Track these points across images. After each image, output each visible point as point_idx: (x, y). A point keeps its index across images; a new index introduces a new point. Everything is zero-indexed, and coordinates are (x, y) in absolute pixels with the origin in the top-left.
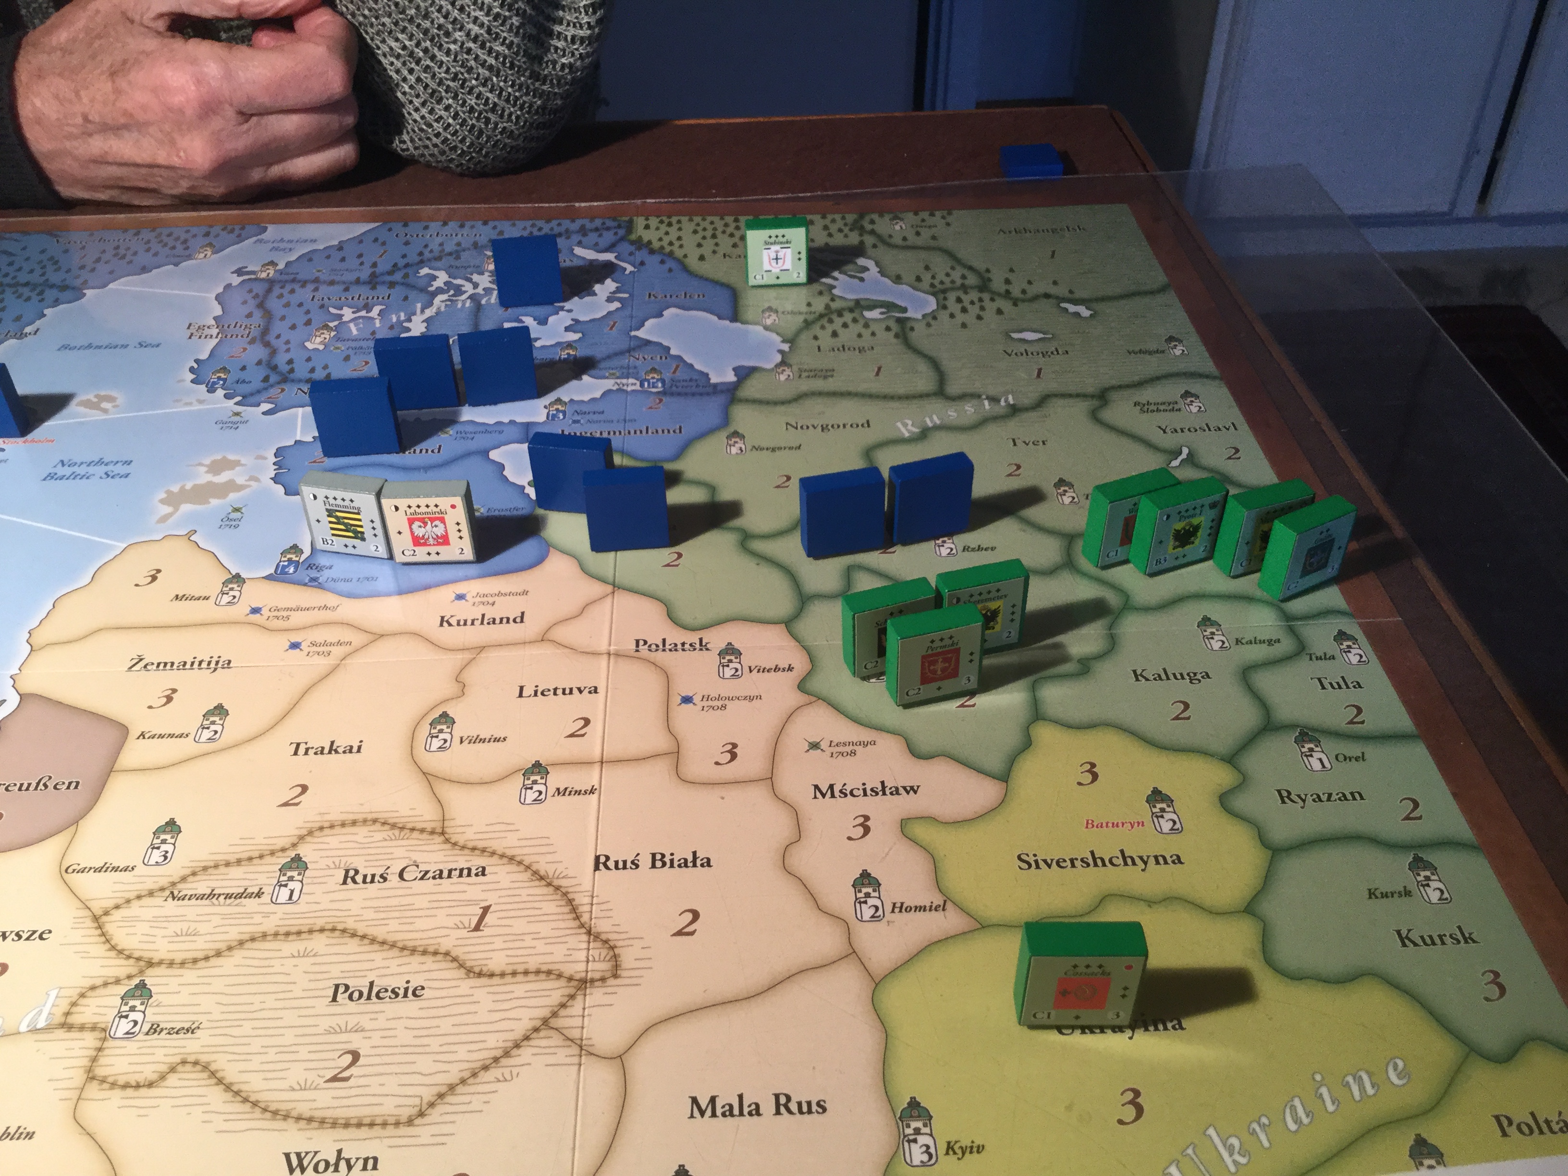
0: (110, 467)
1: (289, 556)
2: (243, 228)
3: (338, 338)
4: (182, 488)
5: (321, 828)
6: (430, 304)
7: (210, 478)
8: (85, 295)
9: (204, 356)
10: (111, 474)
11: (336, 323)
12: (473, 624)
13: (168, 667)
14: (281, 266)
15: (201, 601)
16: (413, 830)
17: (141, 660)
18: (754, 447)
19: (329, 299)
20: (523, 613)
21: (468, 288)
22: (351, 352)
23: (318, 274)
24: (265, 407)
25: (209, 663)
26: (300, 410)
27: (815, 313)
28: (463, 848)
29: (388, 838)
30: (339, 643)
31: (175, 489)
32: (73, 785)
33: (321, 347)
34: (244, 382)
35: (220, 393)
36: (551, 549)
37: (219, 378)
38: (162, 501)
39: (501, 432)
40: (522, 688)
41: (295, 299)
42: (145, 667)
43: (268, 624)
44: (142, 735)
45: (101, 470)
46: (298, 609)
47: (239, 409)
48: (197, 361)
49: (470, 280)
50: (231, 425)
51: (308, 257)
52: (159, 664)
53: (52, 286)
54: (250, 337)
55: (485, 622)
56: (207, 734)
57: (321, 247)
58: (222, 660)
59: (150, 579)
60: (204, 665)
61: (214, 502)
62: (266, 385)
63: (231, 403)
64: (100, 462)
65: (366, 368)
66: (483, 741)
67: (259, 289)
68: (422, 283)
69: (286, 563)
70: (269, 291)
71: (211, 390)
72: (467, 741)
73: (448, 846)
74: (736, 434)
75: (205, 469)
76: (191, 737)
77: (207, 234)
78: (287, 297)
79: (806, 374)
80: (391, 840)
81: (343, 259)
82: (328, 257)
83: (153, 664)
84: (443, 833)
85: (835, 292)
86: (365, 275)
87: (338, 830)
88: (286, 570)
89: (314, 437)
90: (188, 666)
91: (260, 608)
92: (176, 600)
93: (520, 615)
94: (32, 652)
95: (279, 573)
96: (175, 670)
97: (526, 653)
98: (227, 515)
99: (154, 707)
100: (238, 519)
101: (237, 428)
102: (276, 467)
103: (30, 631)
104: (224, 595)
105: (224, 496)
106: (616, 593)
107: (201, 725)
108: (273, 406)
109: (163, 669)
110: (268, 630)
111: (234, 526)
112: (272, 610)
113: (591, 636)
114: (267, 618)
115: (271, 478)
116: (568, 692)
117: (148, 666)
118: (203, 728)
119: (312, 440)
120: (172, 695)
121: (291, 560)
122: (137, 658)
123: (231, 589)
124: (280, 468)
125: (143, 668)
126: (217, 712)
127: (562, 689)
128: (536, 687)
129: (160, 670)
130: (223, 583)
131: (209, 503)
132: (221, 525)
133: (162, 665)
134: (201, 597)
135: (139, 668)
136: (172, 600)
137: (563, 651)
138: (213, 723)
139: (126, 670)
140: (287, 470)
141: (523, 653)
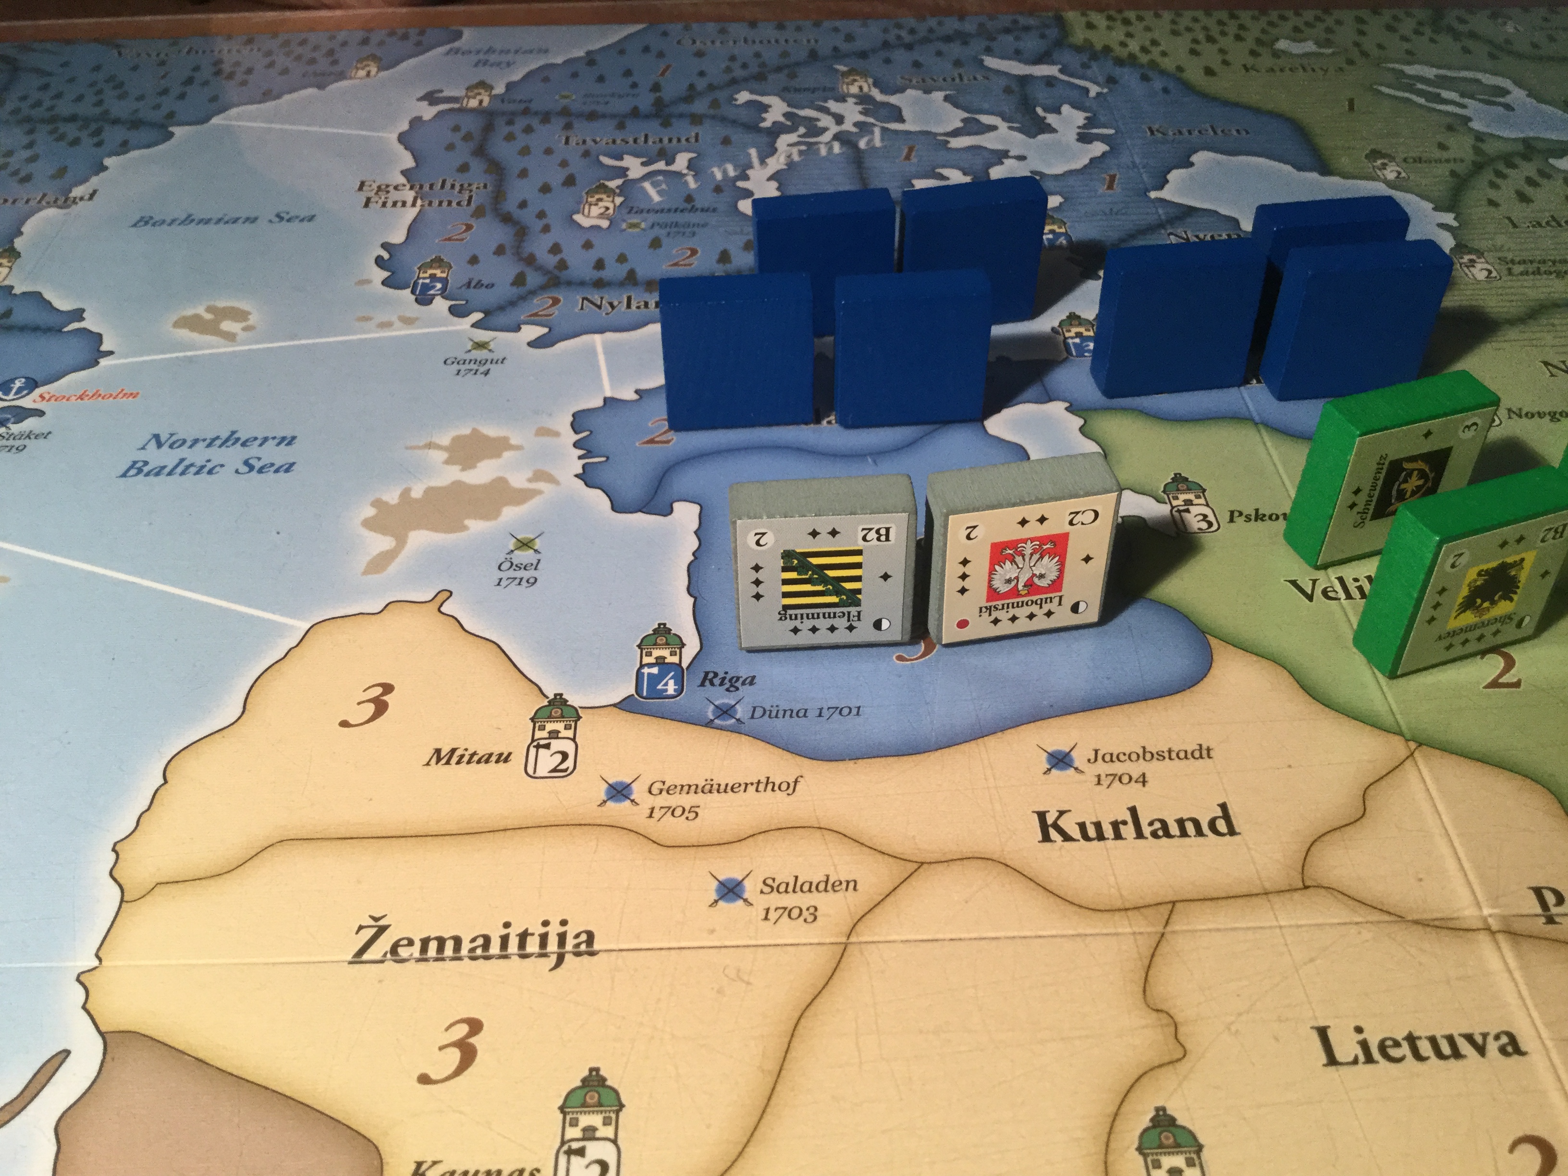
0: (253, 450)
1: (657, 653)
2: (422, 33)
3: (629, 208)
4: (406, 492)
6: (773, 151)
7: (453, 474)
8: (172, 135)
9: (398, 237)
10: (257, 465)
11: (619, 182)
12: (1118, 836)
13: (449, 951)
14: (499, 89)
15: (492, 765)
17: (382, 930)
18: (1510, 410)
19: (595, 141)
20: (1224, 807)
21: (826, 121)
22: (661, 232)
23: (565, 102)
24: (532, 332)
25: (544, 938)
26: (597, 339)
27: (1462, 161)
30: (828, 885)
31: (392, 497)
33: (605, 224)
34: (479, 284)
35: (441, 305)
36: (1213, 642)
37: (433, 277)
38: (368, 524)
40: (1323, 1033)
41: (537, 141)
42: (394, 949)
43: (652, 828)
45: (234, 456)
46: (710, 788)
47: (483, 335)
48: (385, 246)
49: (827, 111)
50: (475, 367)
51: (542, 74)
52: (425, 942)
53: (116, 122)
54: (473, 205)
55: (1147, 830)
57: (559, 60)
58: (571, 930)
59: (371, 708)
60: (532, 946)
61: (476, 526)
62: (521, 290)
63: (464, 324)
64: (232, 439)
65: (694, 260)
67: (471, 124)
68: (744, 116)
69: (655, 670)
70: (488, 129)
71: (424, 299)
75: (443, 455)
77: (365, 41)
78: (522, 140)
79: (1521, 268)
81: (601, 79)
82: (575, 75)
83: (411, 943)
85: (1476, 125)
86: (645, 101)
88: (660, 687)
89: (637, 392)
90: (495, 949)
91: (628, 786)
92: (437, 763)
93: (1220, 814)
94: (124, 905)
95: (645, 694)
96: (466, 960)
97: (1283, 923)
98: (508, 557)
99: (434, 1076)
100: (532, 564)
101: (486, 373)
102: (581, 452)
103: (115, 844)
104: (542, 751)
105: (491, 513)
106: (1416, 754)
107: (563, 1143)
108: (546, 330)
109: (437, 960)
110: (654, 842)
111: (524, 581)
112: (655, 790)
113: (1421, 876)
114: (649, 811)
115: (577, 476)
116: (1446, 1050)
117: (400, 950)
118: (570, 1152)
119: (635, 397)
120: (472, 1040)
121: (664, 663)
122: (372, 923)
123: (554, 735)
124: (589, 455)
125: (389, 956)
126: (592, 1098)
127: (1426, 1038)
128: (1359, 1030)
129: (431, 963)
130: (532, 719)
131: (465, 528)
132: (501, 579)
133: (433, 946)
134: (491, 755)
135: (378, 957)
136: (428, 764)
137: (1370, 918)
138: (589, 1134)
139: (349, 958)
140: (603, 459)
141: (1275, 923)
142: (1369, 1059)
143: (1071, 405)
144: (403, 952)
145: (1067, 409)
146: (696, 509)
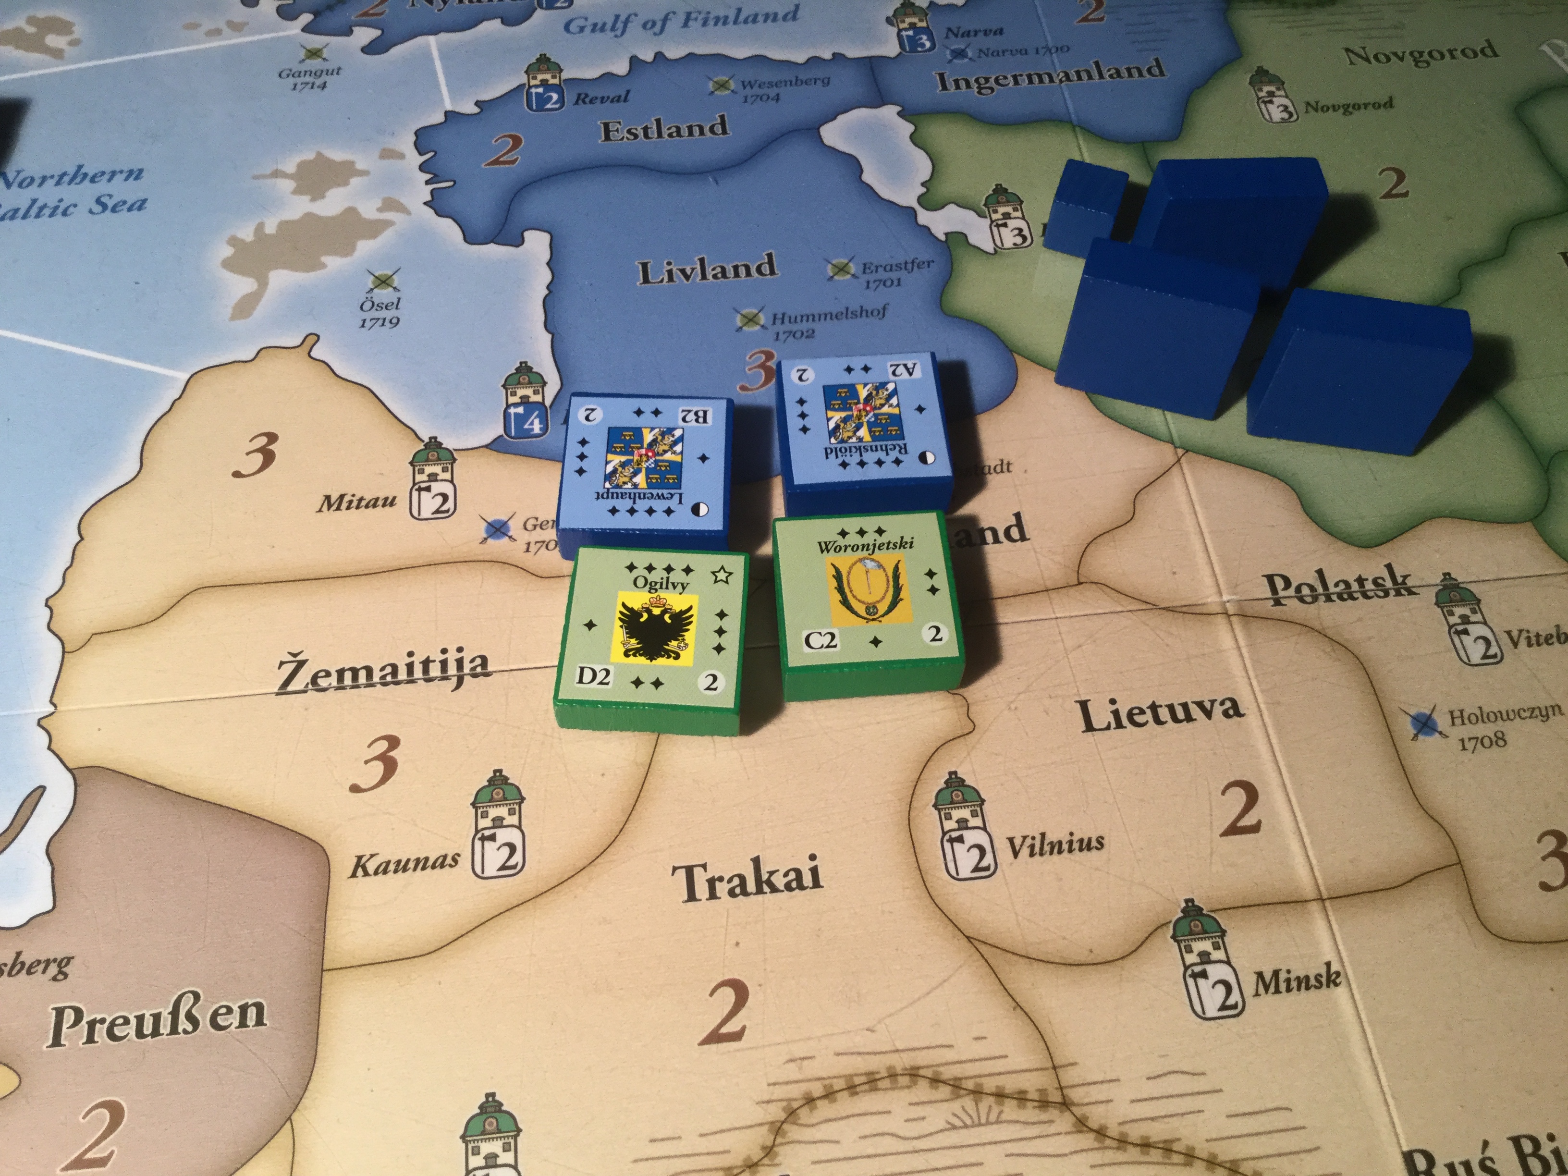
0: (103, 187)
1: (521, 392)
4: (260, 227)
5: (810, 1101)
7: (303, 205)
10: (110, 204)
13: (362, 679)
15: (379, 509)
16: (1000, 1095)
17: (301, 664)
18: (1308, 104)
20: (1018, 516)
24: (364, 35)
25: (444, 664)
26: (432, 39)
28: (1123, 1142)
29: (958, 1123)
31: (247, 234)
32: (252, 1013)
35: (268, 6)
38: (227, 264)
39: (826, 82)
40: (1084, 705)
42: (314, 680)
43: (529, 560)
44: (360, 865)
45: (84, 194)
47: (315, 41)
50: (310, 79)
52: (341, 673)
56: (495, 856)
58: (467, 656)
59: (259, 458)
60: (435, 670)
61: (333, 263)
63: (294, 29)
64: (79, 175)
66: (1057, 848)
69: (520, 410)
72: (1025, 851)
73: (1087, 1140)
74: (1261, 76)
75: (290, 185)
76: (465, 862)
80: (966, 1126)
83: (328, 674)
84: (1065, 1104)
87: (845, 1104)
88: (526, 426)
89: (477, 104)
90: (402, 675)
91: (505, 524)
92: (329, 509)
93: (1014, 522)
94: (66, 655)
95: (513, 434)
96: (379, 686)
97: (1059, 615)
98: (369, 296)
99: (363, 786)
100: (393, 303)
101: (324, 86)
102: (428, 176)
103: (47, 600)
104: (423, 493)
105: (347, 250)
106: (1183, 460)
107: (477, 832)
108: (378, 33)
109: (353, 687)
110: (532, 574)
111: (387, 321)
112: (529, 527)
113: (1174, 570)
114: (525, 547)
115: (425, 203)
116: (1181, 715)
117: (319, 681)
118: (483, 839)
119: (476, 110)
120: (392, 754)
121: (528, 403)
122: (292, 659)
123: (433, 477)
124: (435, 179)
125: (310, 686)
126: (498, 794)
127: (1166, 706)
128: (1113, 701)
129: (348, 690)
130: (411, 463)
131: (323, 266)
132: (364, 321)
133: (348, 676)
134: (377, 499)
135: (301, 687)
136: (320, 511)
137: (1129, 608)
138: (498, 823)
139: (276, 690)
140: (451, 184)
141: (1053, 616)
142: (1119, 725)
143: (903, 109)
144: (323, 682)
145: (899, 114)
146: (545, 238)
